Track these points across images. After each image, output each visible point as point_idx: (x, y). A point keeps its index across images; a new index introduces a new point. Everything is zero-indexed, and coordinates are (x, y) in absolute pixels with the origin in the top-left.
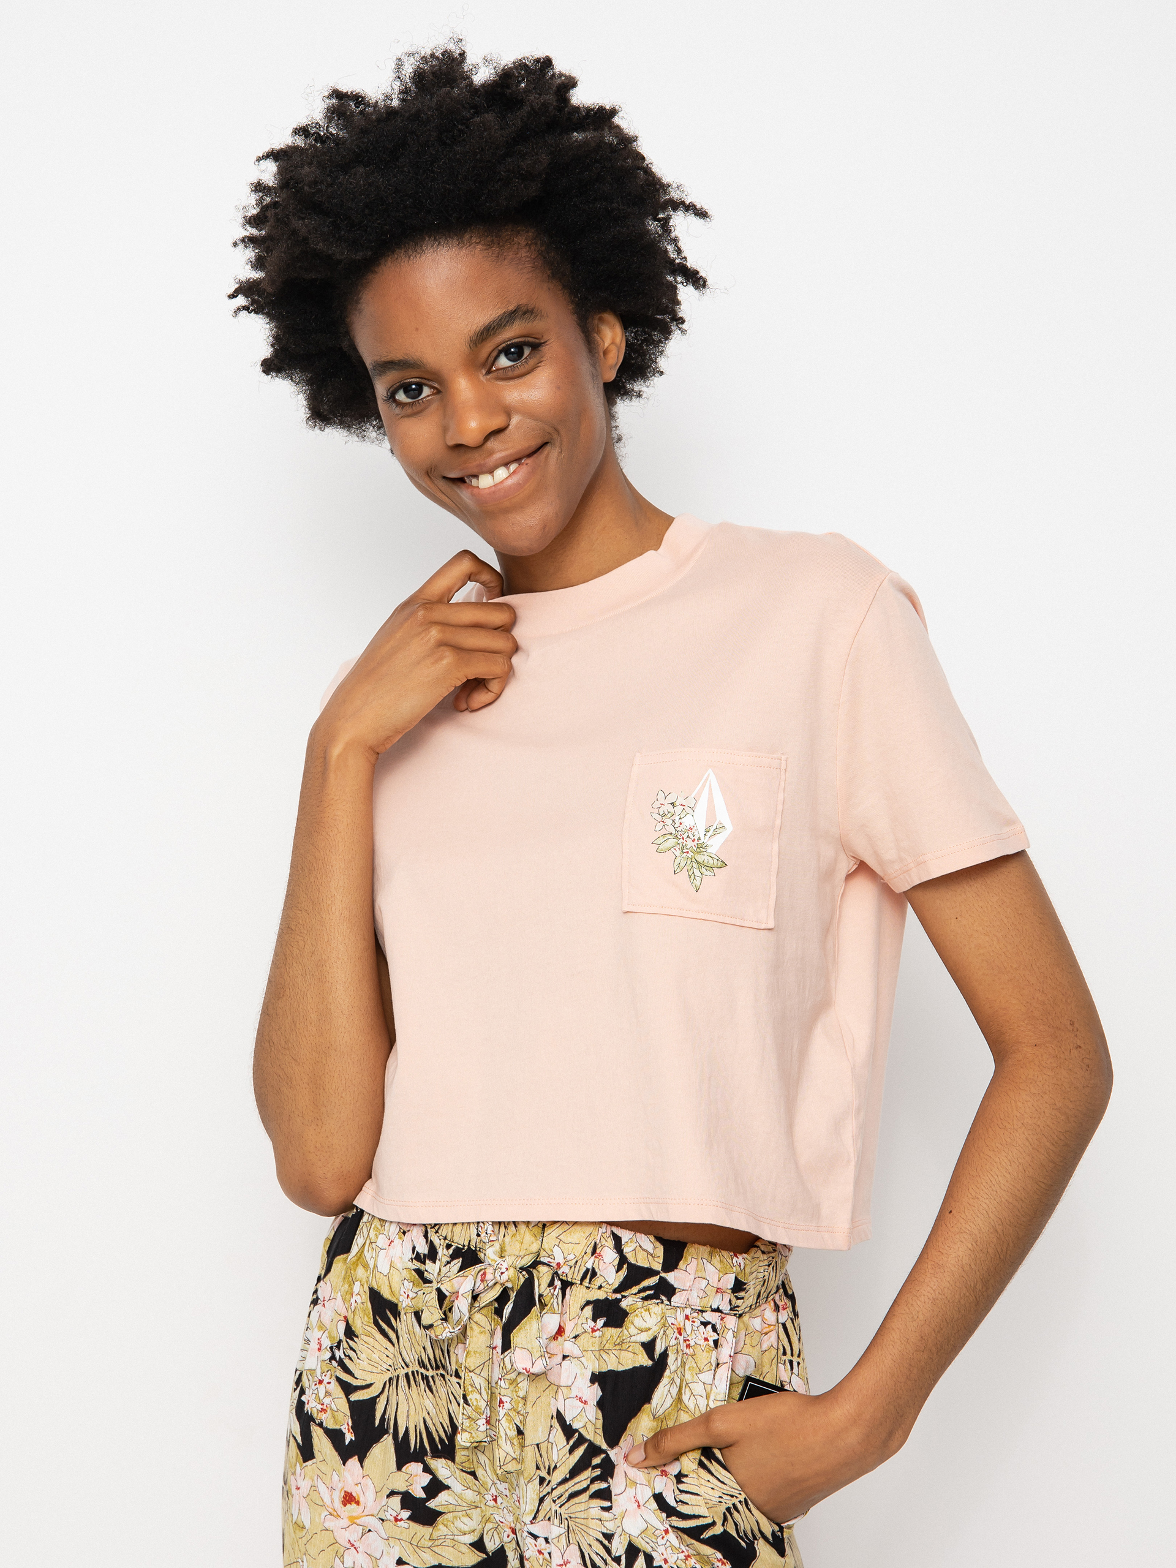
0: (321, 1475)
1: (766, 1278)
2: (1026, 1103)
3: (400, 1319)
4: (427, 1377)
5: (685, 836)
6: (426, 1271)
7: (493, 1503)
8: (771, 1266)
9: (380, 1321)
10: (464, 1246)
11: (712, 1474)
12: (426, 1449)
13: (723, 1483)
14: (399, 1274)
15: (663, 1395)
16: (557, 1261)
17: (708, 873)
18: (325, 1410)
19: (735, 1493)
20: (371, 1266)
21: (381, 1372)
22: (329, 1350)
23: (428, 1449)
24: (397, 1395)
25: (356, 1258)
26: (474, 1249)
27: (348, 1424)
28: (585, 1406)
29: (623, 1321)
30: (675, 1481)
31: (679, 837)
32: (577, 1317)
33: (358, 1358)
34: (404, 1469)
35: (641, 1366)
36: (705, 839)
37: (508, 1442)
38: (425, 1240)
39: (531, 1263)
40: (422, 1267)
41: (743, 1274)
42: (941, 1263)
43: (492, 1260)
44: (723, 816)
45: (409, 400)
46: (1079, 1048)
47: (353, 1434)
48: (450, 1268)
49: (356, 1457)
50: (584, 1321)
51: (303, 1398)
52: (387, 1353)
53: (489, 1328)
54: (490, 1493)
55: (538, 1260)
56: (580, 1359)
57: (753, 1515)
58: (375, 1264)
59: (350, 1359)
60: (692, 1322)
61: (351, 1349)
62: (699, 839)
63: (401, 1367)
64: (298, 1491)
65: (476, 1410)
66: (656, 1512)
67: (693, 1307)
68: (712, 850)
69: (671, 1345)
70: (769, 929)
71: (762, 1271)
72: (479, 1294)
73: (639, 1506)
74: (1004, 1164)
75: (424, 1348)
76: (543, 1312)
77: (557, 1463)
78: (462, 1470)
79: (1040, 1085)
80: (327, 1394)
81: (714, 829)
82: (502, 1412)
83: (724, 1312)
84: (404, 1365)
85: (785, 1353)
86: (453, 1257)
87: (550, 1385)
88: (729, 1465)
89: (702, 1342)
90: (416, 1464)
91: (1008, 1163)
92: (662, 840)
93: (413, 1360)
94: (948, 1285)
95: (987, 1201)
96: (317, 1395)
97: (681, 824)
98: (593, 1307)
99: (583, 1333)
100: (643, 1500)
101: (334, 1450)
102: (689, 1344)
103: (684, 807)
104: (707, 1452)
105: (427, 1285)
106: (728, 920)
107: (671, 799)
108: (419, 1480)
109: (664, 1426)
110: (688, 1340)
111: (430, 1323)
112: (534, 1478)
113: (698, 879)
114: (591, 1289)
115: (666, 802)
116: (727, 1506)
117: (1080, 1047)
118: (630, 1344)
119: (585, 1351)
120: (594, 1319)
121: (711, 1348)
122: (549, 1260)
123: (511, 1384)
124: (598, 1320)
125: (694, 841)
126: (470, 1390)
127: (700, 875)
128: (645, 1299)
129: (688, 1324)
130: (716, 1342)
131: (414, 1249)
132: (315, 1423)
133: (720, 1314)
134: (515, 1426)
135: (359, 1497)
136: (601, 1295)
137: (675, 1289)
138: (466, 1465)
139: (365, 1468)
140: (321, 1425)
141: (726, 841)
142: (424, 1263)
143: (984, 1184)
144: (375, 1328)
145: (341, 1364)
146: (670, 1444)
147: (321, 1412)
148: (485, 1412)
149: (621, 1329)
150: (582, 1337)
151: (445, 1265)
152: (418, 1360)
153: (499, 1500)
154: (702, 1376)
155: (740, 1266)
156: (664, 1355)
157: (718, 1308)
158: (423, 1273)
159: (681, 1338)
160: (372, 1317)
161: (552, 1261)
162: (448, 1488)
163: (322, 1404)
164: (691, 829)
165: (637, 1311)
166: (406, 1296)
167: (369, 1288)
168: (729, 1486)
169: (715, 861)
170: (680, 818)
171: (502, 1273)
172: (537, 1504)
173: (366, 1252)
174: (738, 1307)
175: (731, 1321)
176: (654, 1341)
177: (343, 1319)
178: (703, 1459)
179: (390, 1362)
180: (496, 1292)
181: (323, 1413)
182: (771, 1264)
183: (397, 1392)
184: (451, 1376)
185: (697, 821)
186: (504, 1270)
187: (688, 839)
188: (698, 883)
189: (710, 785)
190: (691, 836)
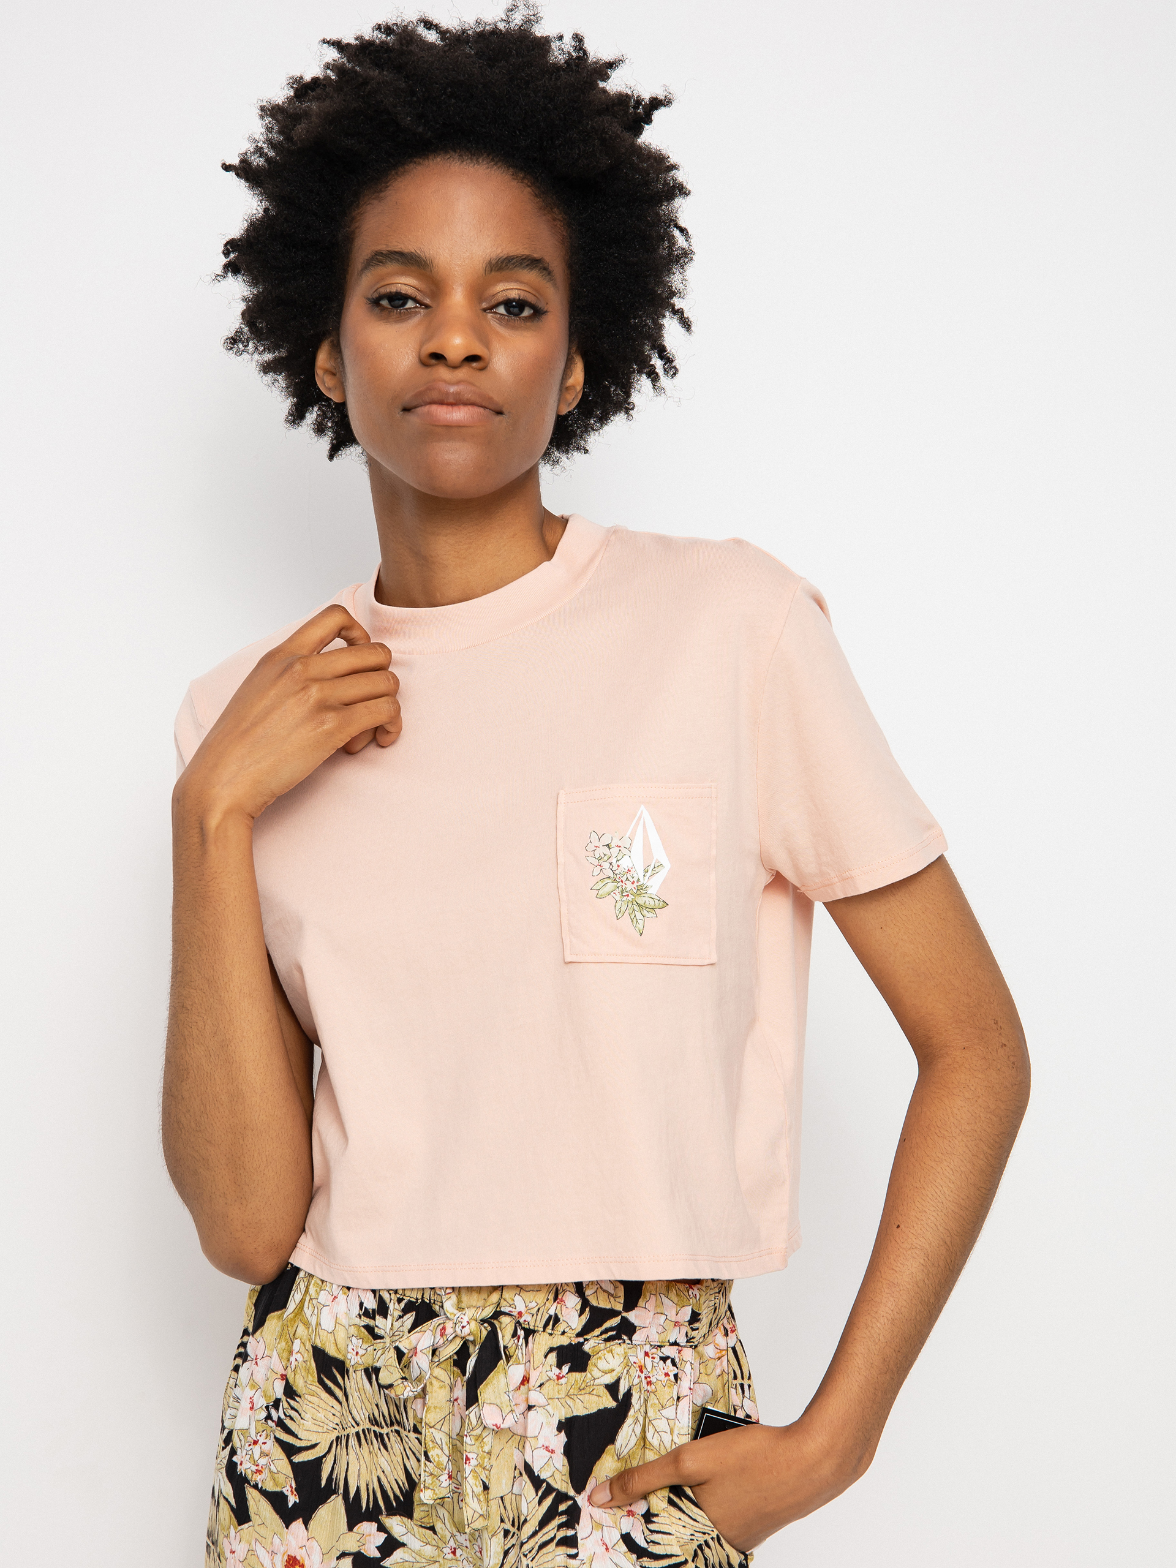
0: (260, 1539)
1: (717, 1305)
2: (961, 1108)
3: (348, 1377)
4: (381, 1435)
5: (624, 879)
6: (377, 1326)
7: (451, 1556)
8: (721, 1293)
9: (325, 1379)
10: (417, 1299)
11: (684, 1512)
12: (381, 1508)
13: (695, 1520)
14: (346, 1331)
15: (627, 1436)
16: (518, 1310)
17: (650, 915)
18: (260, 1471)
19: (708, 1530)
20: (314, 1323)
21: (327, 1431)
22: (265, 1410)
23: (383, 1508)
24: (347, 1454)
25: (293, 1315)
26: (428, 1302)
27: (291, 1487)
28: (552, 1455)
29: (587, 1365)
30: (643, 1521)
31: (618, 880)
32: (542, 1366)
33: (302, 1418)
34: (355, 1529)
35: (606, 1409)
36: (644, 880)
37: (475, 1499)
38: (373, 1295)
39: (492, 1314)
40: (371, 1322)
41: (698, 1305)
42: (895, 1282)
43: (451, 1314)
44: (660, 854)
46: (1004, 1047)
47: (297, 1497)
48: (403, 1323)
49: (301, 1519)
50: (549, 1369)
51: (235, 1459)
52: (333, 1411)
53: (448, 1381)
54: (448, 1545)
55: (498, 1309)
56: (546, 1408)
57: (724, 1550)
58: (317, 1322)
59: (292, 1419)
60: (652, 1358)
61: (293, 1408)
62: (638, 880)
63: (350, 1426)
64: (232, 1555)
65: (439, 1466)
66: (627, 1554)
67: (652, 1343)
68: (653, 891)
69: (635, 1383)
70: (712, 964)
71: (713, 1299)
72: (437, 1349)
73: (607, 1549)
74: (947, 1174)
75: (377, 1405)
76: (509, 1365)
77: (527, 1516)
78: (421, 1526)
79: (973, 1089)
80: (262, 1455)
81: (651, 869)
82: (468, 1469)
83: (681, 1344)
84: (354, 1424)
85: (735, 1378)
86: (405, 1311)
87: (512, 1436)
88: (700, 1502)
89: (662, 1378)
90: (369, 1523)
91: (951, 1172)
92: (601, 884)
93: (363, 1419)
94: (905, 1303)
95: (934, 1214)
96: (252, 1456)
97: (618, 866)
98: (557, 1354)
99: (547, 1381)
100: (611, 1542)
101: (274, 1513)
102: (651, 1381)
103: (619, 848)
104: (677, 1490)
105: (379, 1341)
106: (673, 961)
107: (606, 840)
108: (372, 1540)
109: (629, 1466)
110: (649, 1377)
111: (389, 1383)
112: (498, 1531)
113: (641, 922)
114: (554, 1335)
115: (600, 844)
116: (699, 1543)
117: (1005, 1045)
118: (595, 1387)
119: (550, 1399)
120: (559, 1366)
121: (672, 1383)
122: (510, 1309)
123: (477, 1440)
124: (563, 1367)
125: (633, 883)
126: (431, 1446)
127: (642, 918)
128: (607, 1340)
129: (648, 1360)
130: (676, 1376)
131: (361, 1305)
132: (250, 1485)
133: (677, 1347)
134: (481, 1482)
135: (303, 1560)
136: (564, 1341)
137: (636, 1327)
138: (426, 1520)
139: (310, 1530)
140: (256, 1487)
141: (664, 882)
142: (374, 1318)
143: (930, 1195)
144: (320, 1386)
145: (280, 1423)
146: (638, 1484)
147: (256, 1473)
148: (447, 1467)
149: (585, 1373)
150: (546, 1385)
151: (397, 1320)
152: (369, 1418)
153: (458, 1552)
154: (664, 1412)
155: (696, 1298)
156: (628, 1395)
157: (676, 1341)
158: (374, 1329)
159: (643, 1376)
160: (316, 1376)
161: (513, 1310)
162: (403, 1545)
163: (257, 1465)
164: (630, 871)
165: (600, 1353)
166: (355, 1353)
167: (312, 1346)
168: (702, 1524)
169: (657, 901)
170: (617, 861)
171: (463, 1327)
172: (502, 1558)
173: (305, 1309)
174: (693, 1338)
175: (688, 1353)
176: (618, 1382)
177: (280, 1377)
178: (672, 1496)
179: (337, 1421)
180: (456, 1345)
181: (258, 1474)
182: (720, 1291)
183: (347, 1451)
184: (409, 1431)
185: (634, 862)
186: (465, 1324)
187: (627, 882)
188: (640, 926)
189: (644, 822)
190: (630, 878)
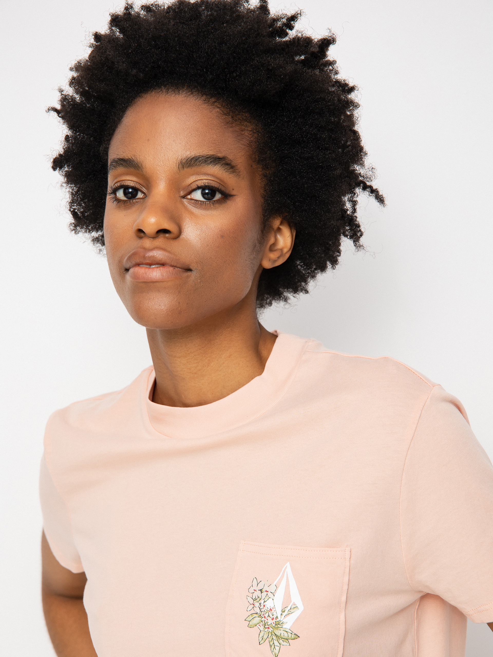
5: (266, 615)
17: (285, 643)
31: (263, 616)
36: (281, 617)
44: (296, 599)
45: (125, 199)
62: (277, 617)
68: (287, 626)
81: (288, 610)
92: (251, 617)
97: (264, 606)
103: (267, 593)
107: (261, 586)
113: (277, 648)
115: (257, 588)
125: (273, 619)
127: (279, 645)
141: (297, 620)
164: (271, 610)
169: (290, 634)
170: (264, 602)
185: (276, 603)
187: (268, 618)
188: (276, 651)
189: (287, 575)
190: (271, 615)
